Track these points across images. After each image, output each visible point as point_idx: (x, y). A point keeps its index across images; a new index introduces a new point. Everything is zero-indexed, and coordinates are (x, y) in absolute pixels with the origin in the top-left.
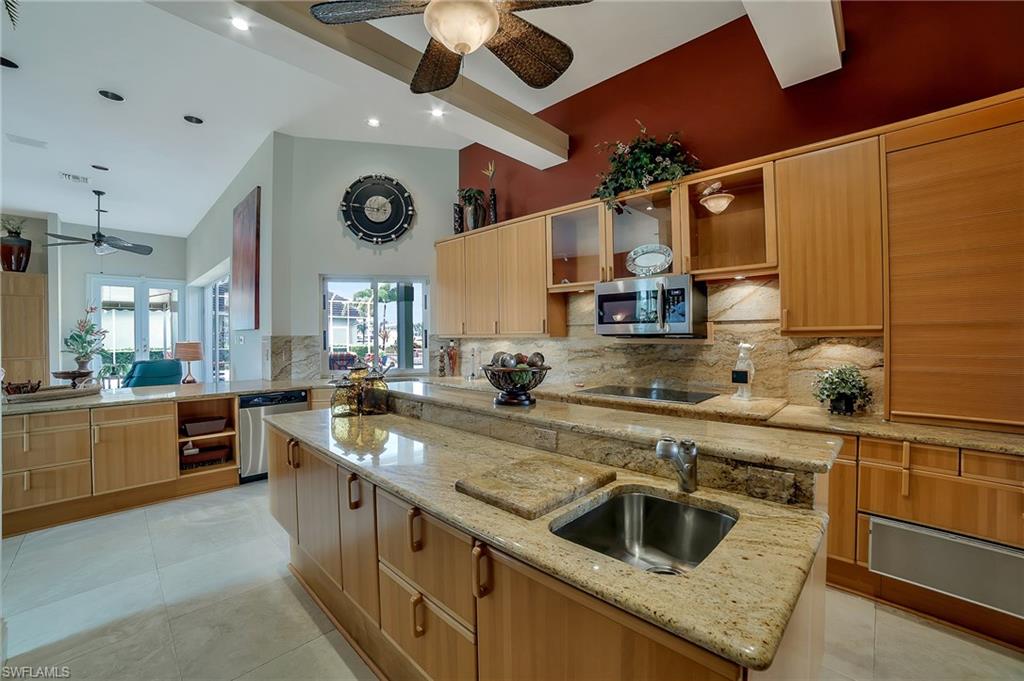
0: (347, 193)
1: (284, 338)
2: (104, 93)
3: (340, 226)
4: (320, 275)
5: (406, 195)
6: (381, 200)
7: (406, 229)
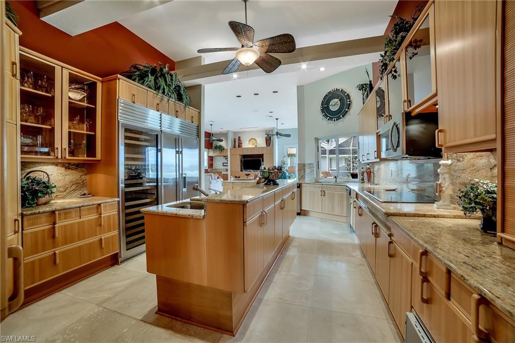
0: (323, 101)
1: (302, 164)
2: (255, 94)
3: (320, 115)
4: (315, 138)
5: (346, 94)
6: (336, 100)
7: (347, 111)
